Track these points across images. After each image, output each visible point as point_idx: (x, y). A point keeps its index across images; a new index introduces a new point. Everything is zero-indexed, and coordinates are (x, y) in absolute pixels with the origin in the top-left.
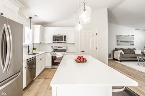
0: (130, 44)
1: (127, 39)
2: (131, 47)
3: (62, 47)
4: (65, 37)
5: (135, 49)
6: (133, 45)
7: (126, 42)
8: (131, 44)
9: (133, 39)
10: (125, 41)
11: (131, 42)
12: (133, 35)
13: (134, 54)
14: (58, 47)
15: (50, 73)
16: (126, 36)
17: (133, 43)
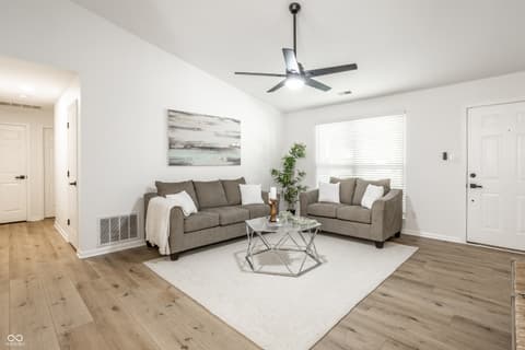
1: (217, 135)
5: (241, 180)
6: (237, 162)
7: (211, 148)
8: (229, 160)
9: (239, 137)
12: (238, 122)
13: (240, 203)
16: (211, 121)
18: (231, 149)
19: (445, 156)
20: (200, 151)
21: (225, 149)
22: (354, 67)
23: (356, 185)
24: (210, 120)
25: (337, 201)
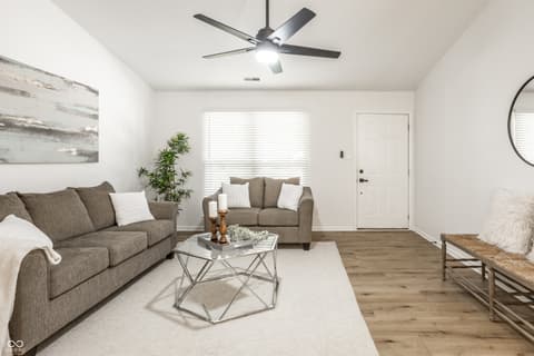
0: (74, 150)
1: (60, 108)
5: (108, 187)
6: (93, 157)
7: (49, 132)
8: (81, 154)
9: (96, 117)
10: (39, 121)
13: (115, 223)
16: (51, 82)
18: (84, 135)
19: (342, 155)
20: (27, 134)
21: (73, 134)
22: (335, 55)
23: (264, 185)
24: (47, 79)
25: (248, 205)
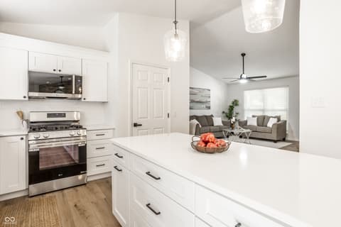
0: (205, 106)
1: (203, 96)
2: (207, 113)
3: (64, 115)
4: (79, 79)
5: (212, 116)
9: (210, 97)
11: (206, 102)
12: (210, 90)
13: (213, 125)
14: (49, 115)
15: (34, 215)
17: (208, 105)
25: (256, 125)
